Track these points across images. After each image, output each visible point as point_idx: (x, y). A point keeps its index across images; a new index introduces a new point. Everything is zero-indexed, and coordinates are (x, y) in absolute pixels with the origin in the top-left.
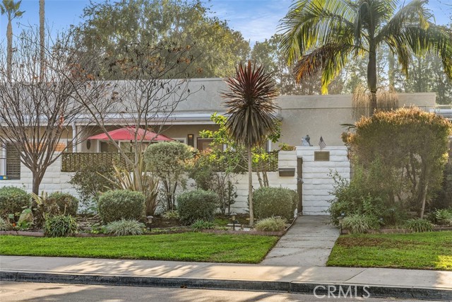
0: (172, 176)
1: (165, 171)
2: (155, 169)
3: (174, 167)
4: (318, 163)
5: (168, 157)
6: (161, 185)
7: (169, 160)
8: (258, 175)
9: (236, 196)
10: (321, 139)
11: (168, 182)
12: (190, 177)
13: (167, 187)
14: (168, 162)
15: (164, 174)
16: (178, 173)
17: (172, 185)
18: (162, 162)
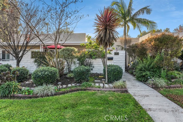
0: (70, 60)
1: (68, 58)
2: (63, 57)
3: (71, 57)
4: (115, 56)
5: (69, 53)
6: (66, 63)
7: (69, 54)
8: (102, 60)
9: (94, 67)
10: (117, 48)
11: (68, 62)
12: (78, 60)
13: (68, 64)
14: (69, 55)
15: (67, 59)
16: (72, 59)
17: (70, 63)
18: (66, 55)
